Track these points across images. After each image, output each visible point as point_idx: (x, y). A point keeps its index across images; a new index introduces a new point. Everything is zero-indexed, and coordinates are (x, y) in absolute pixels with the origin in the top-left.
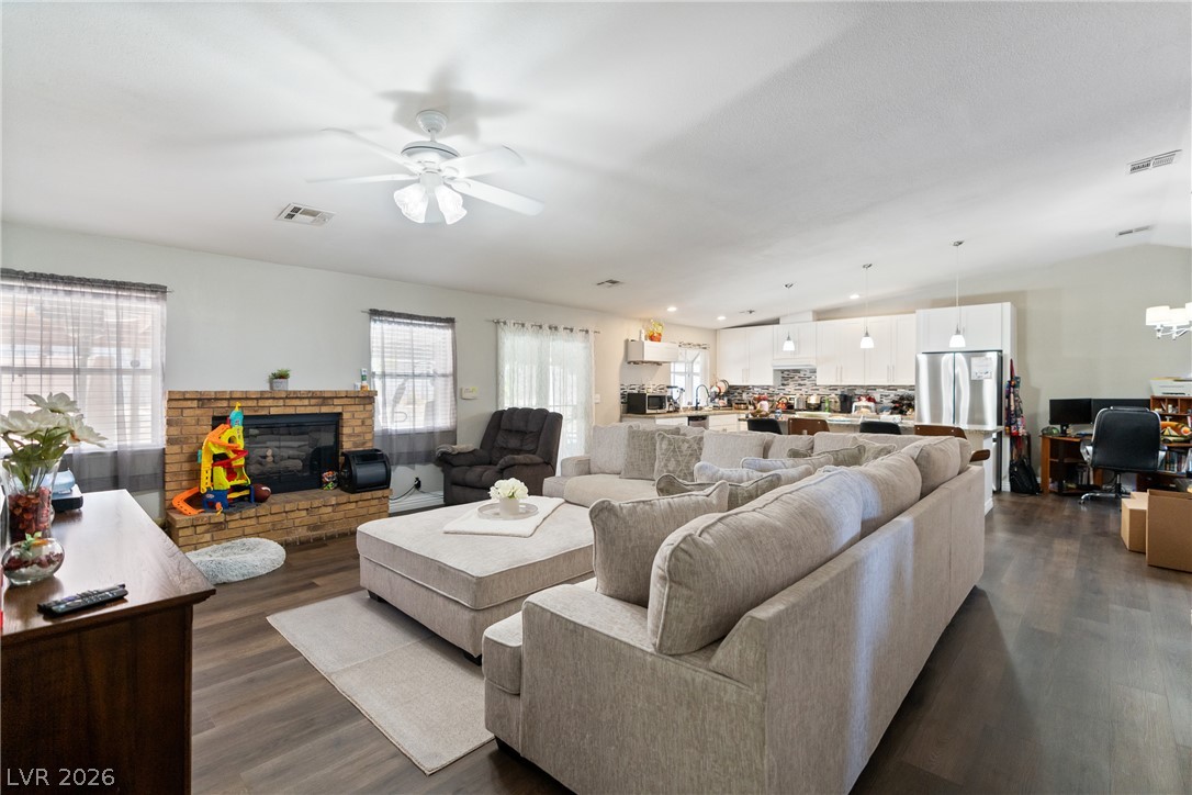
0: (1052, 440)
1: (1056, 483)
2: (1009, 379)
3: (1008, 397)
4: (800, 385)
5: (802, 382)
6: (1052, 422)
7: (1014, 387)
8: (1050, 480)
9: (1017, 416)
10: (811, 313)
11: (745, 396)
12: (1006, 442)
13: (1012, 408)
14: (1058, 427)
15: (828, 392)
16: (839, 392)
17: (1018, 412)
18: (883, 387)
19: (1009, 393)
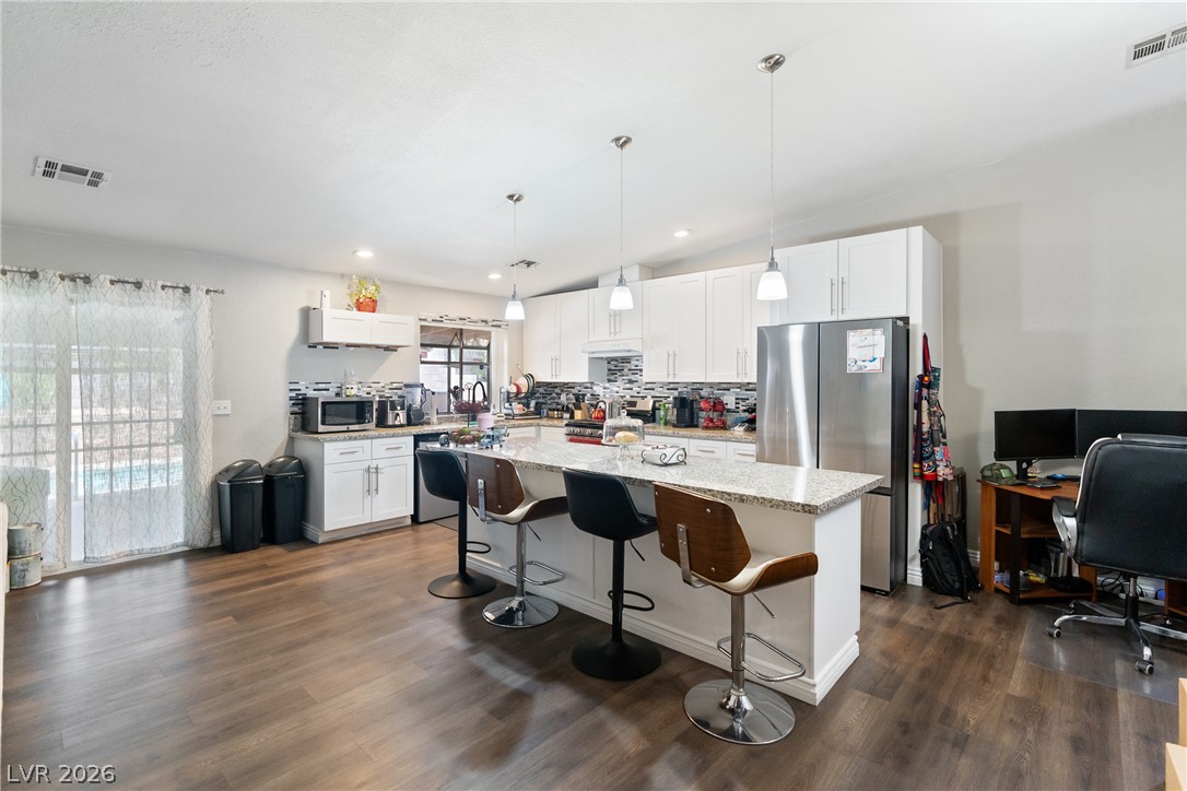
0: (998, 490)
1: (1007, 576)
2: (920, 372)
3: (918, 407)
4: (631, 382)
5: (633, 378)
6: (1000, 455)
7: (929, 386)
8: (996, 565)
9: (934, 443)
10: (637, 267)
11: (563, 398)
12: (916, 492)
13: (925, 428)
14: (1012, 465)
15: (665, 393)
16: (676, 393)
17: (937, 436)
18: (740, 386)
19: (919, 397)
